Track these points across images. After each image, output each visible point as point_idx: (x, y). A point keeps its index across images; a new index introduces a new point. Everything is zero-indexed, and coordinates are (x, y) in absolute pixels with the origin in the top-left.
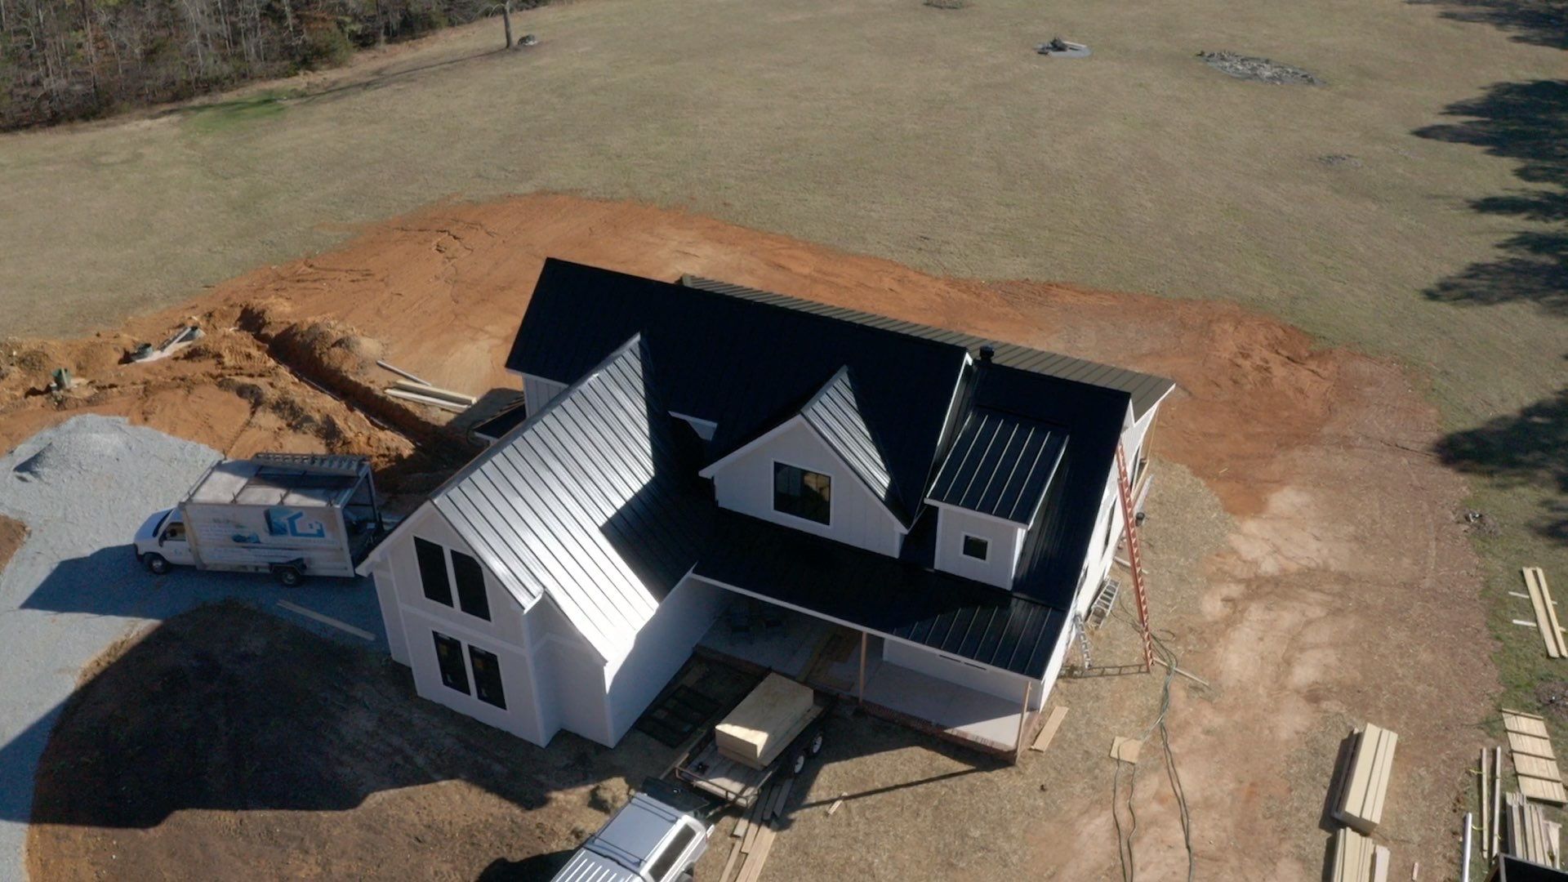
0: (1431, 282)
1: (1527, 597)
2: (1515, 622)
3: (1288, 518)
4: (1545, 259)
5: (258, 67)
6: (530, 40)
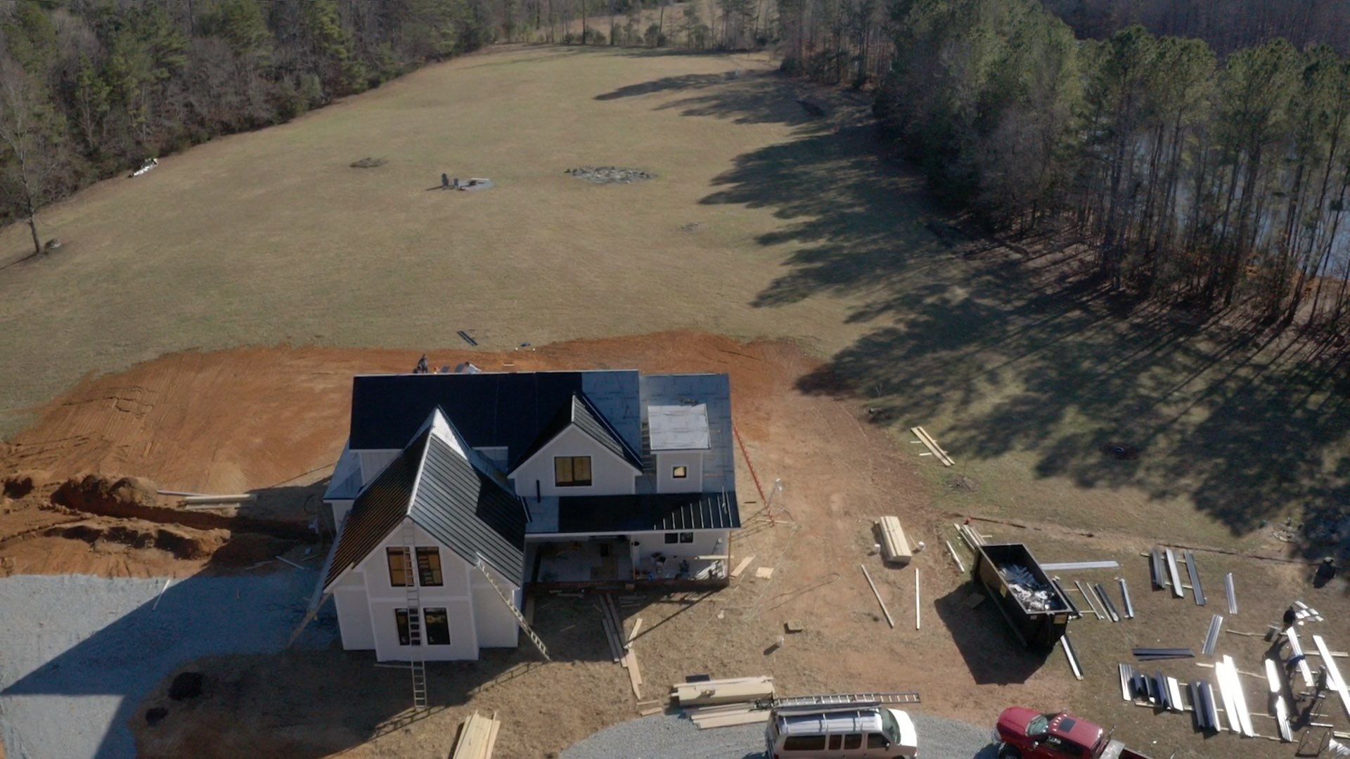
0: (752, 299)
1: (920, 442)
2: (921, 455)
4: (818, 265)
6: (55, 243)
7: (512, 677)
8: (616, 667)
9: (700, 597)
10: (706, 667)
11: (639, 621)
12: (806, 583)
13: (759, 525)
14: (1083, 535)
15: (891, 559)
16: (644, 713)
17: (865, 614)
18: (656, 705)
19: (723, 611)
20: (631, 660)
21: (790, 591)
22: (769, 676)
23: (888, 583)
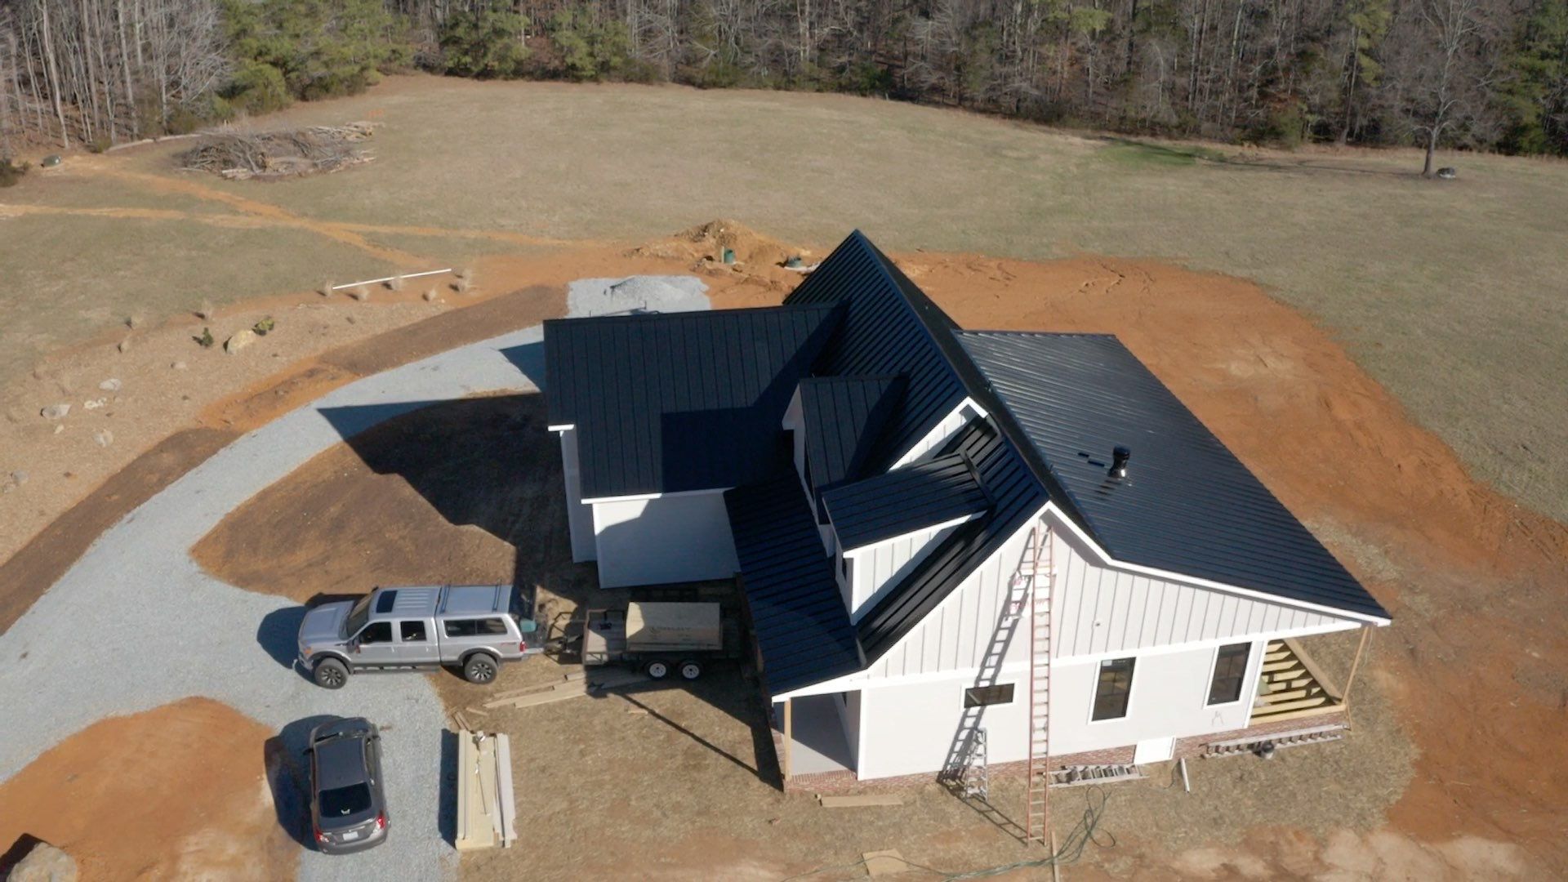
3: (1452, 867)
5: (1206, 126)
6: (1448, 173)
22: (517, 840)
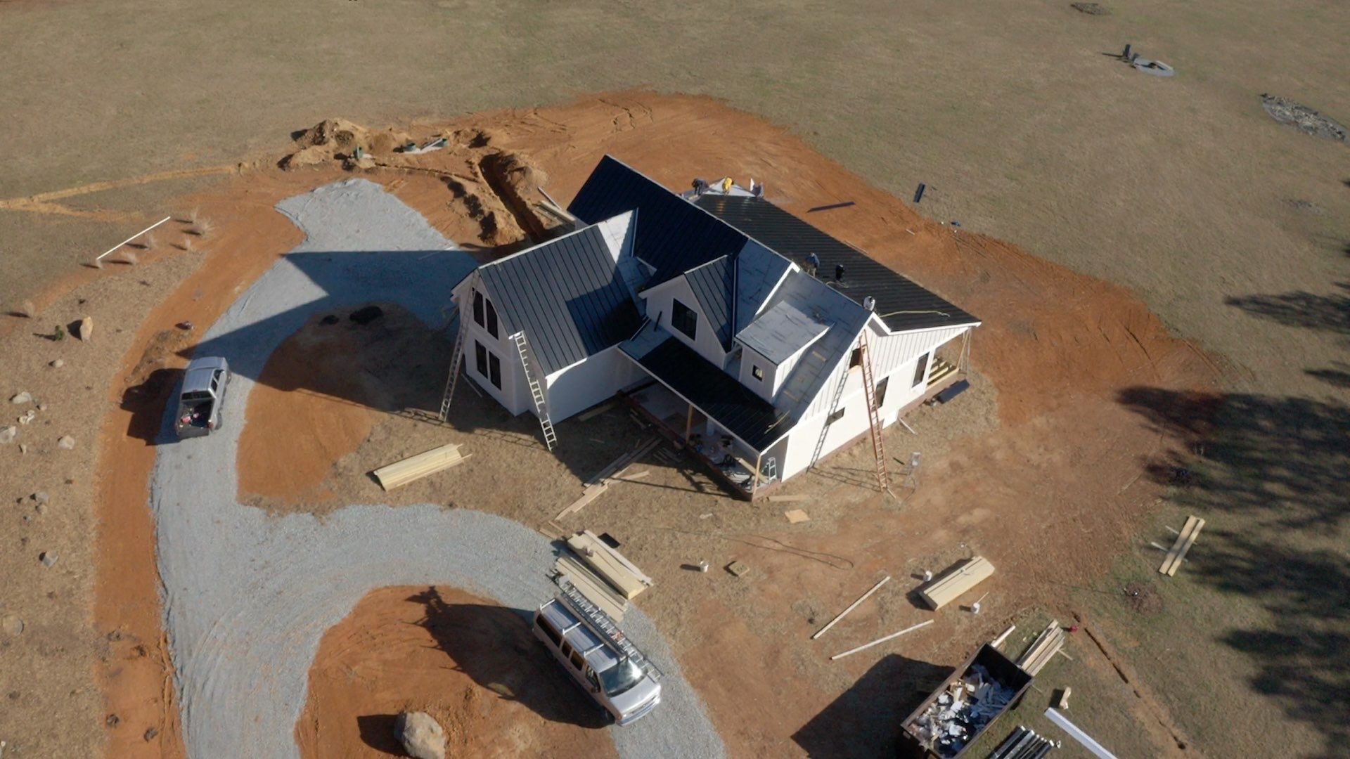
2: (1153, 544)
7: (515, 442)
8: (580, 489)
9: (716, 492)
10: (628, 539)
11: (646, 473)
12: (815, 549)
13: (870, 481)
14: (1175, 738)
15: (920, 593)
16: (542, 530)
17: (811, 610)
18: (557, 533)
19: (711, 515)
20: (594, 492)
21: (790, 545)
22: (654, 581)
23: (882, 607)
